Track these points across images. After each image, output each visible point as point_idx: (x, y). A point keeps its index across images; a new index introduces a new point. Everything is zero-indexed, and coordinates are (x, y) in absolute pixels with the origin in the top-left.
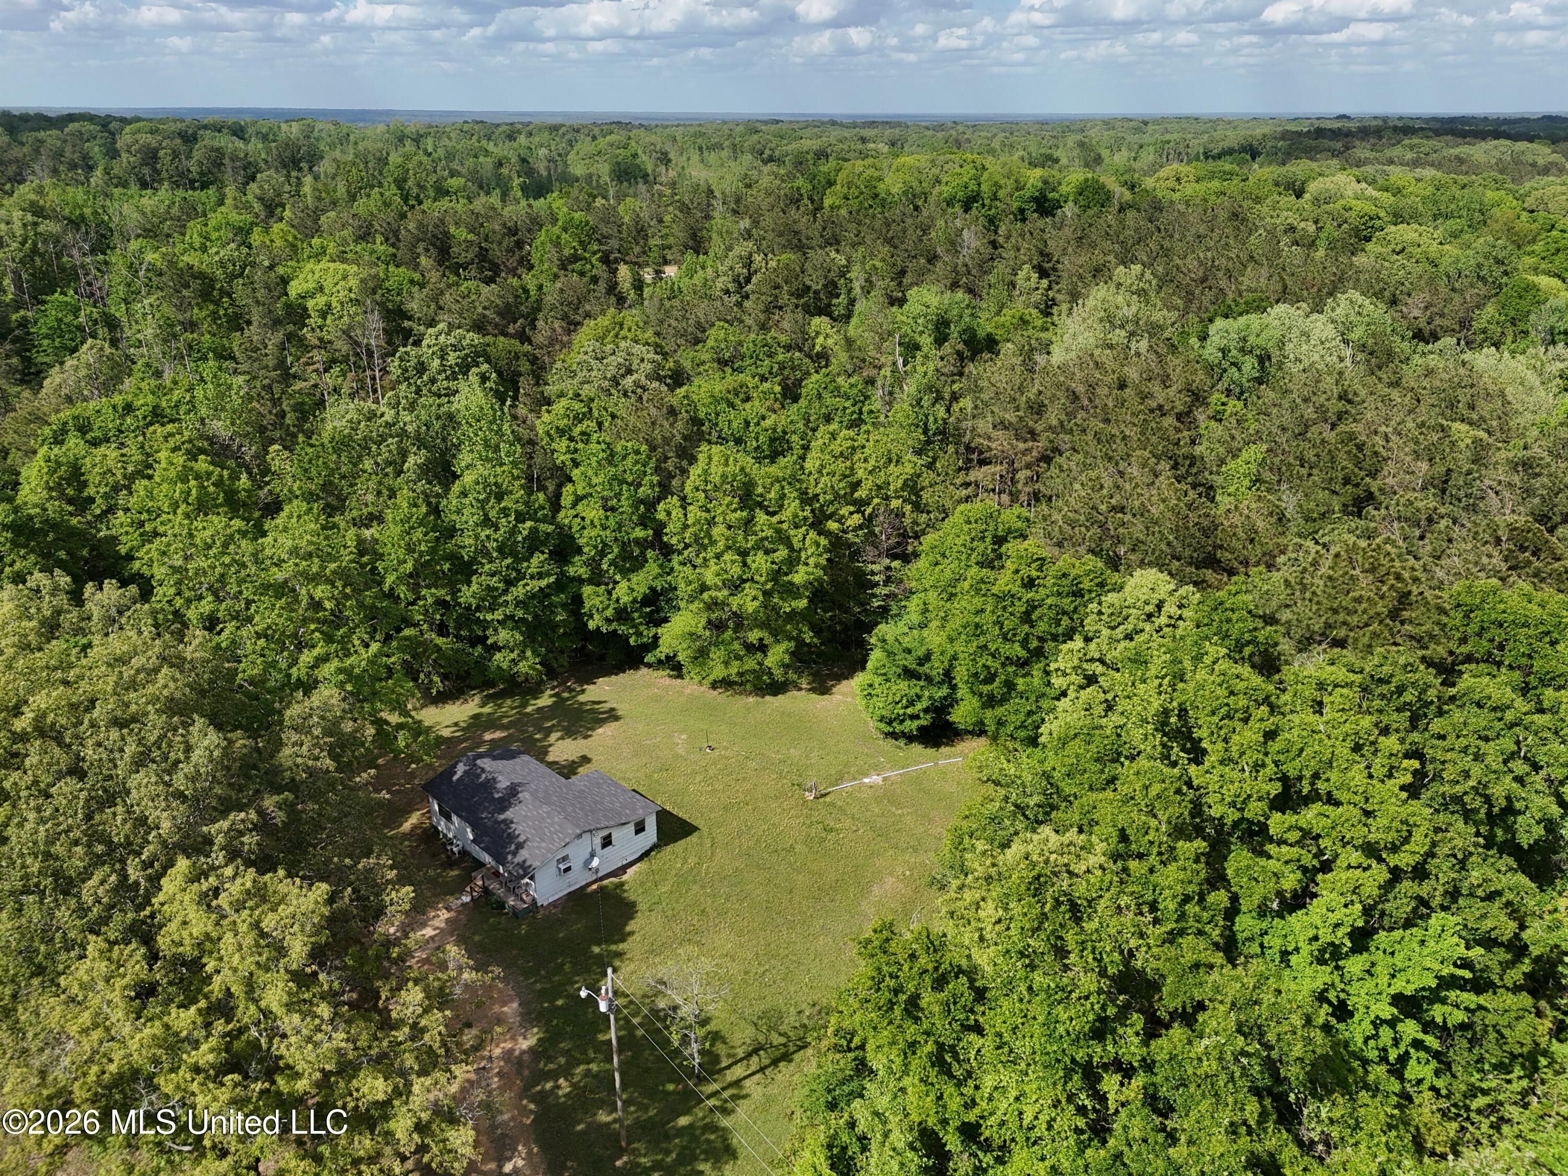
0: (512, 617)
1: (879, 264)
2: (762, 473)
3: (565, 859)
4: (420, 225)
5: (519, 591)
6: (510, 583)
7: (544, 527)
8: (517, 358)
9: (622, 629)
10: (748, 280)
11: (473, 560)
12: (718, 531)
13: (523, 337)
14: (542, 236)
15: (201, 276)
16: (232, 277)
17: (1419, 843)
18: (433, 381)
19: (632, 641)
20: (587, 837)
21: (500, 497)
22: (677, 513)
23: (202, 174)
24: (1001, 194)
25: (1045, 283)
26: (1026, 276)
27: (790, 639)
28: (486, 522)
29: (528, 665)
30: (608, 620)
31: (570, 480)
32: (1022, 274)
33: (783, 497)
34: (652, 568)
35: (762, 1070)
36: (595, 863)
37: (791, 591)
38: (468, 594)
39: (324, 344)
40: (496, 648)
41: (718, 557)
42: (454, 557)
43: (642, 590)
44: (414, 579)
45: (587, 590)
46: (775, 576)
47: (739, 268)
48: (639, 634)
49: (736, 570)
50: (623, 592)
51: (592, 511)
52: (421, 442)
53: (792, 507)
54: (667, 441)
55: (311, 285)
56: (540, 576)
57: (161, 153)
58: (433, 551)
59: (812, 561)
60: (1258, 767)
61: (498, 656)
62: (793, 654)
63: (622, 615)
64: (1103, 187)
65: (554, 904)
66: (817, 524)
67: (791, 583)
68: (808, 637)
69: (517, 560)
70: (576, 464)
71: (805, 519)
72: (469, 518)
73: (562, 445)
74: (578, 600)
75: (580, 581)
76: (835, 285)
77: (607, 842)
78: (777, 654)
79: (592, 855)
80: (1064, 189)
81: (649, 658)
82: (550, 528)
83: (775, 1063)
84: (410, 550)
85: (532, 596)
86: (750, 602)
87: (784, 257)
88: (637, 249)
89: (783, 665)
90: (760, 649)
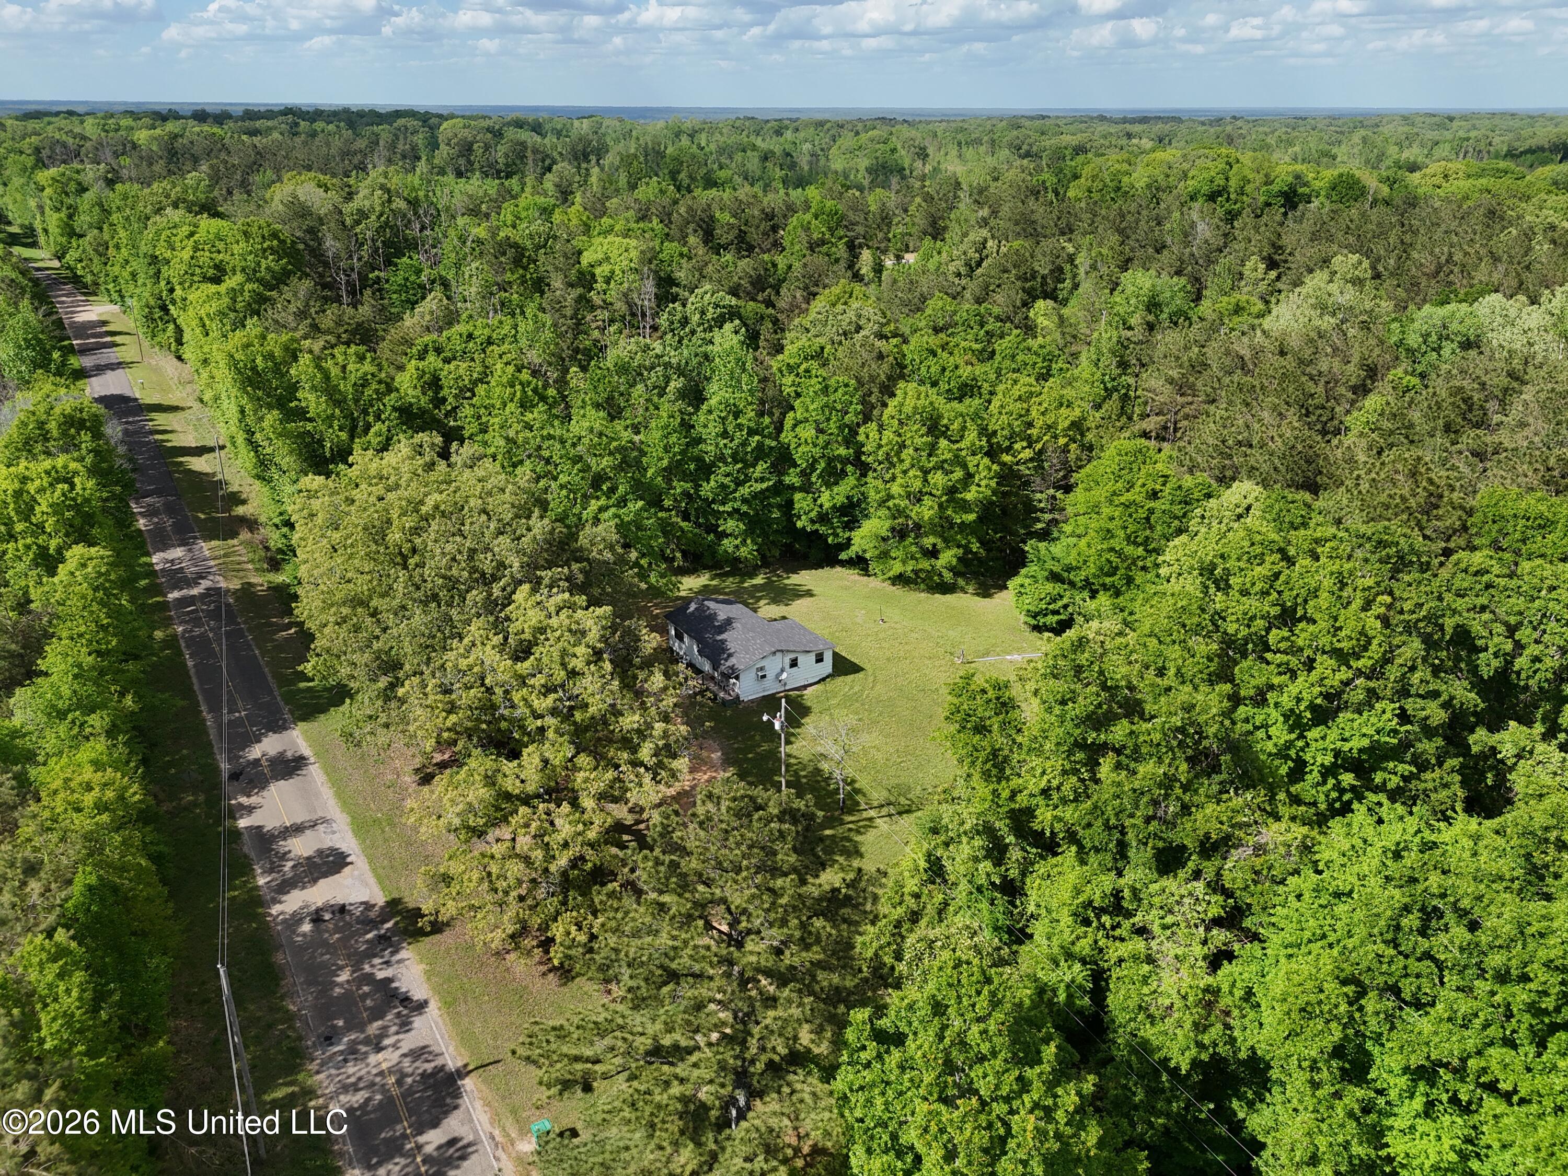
0: (737, 511)
1: (1105, 251)
2: (948, 410)
3: (762, 669)
4: (690, 209)
5: (745, 491)
6: (739, 484)
7: (768, 442)
8: (762, 318)
9: (823, 529)
10: (979, 264)
11: (713, 464)
12: (908, 454)
13: (769, 304)
14: (794, 221)
15: (516, 246)
16: (538, 247)
18: (693, 332)
19: (830, 540)
20: (779, 655)
21: (736, 415)
22: (874, 435)
23: (507, 165)
24: (1248, 189)
25: (1273, 274)
26: (1254, 267)
27: (959, 546)
28: (725, 434)
29: (748, 551)
30: (813, 522)
31: (792, 408)
32: (1249, 265)
33: (964, 428)
34: (851, 481)
35: (890, 815)
36: (784, 676)
37: (965, 506)
38: (708, 489)
39: (607, 305)
40: (725, 535)
41: (905, 472)
42: (699, 460)
43: (840, 500)
44: (669, 473)
45: (798, 496)
46: (951, 491)
47: (971, 253)
48: (836, 535)
49: (917, 484)
50: (826, 499)
51: (808, 432)
52: (680, 371)
53: (972, 436)
54: (872, 379)
55: (600, 256)
56: (762, 480)
57: (475, 146)
58: (683, 452)
59: (983, 483)
60: (1265, 593)
61: (725, 541)
62: (959, 559)
63: (823, 518)
64: (1358, 181)
65: (752, 701)
66: (992, 453)
67: (965, 501)
68: (975, 546)
69: (747, 465)
70: (798, 395)
71: (981, 447)
72: (713, 429)
73: (788, 380)
74: (790, 503)
75: (792, 488)
76: (1060, 270)
77: (794, 663)
78: (948, 557)
79: (782, 671)
80: (1317, 184)
81: (843, 556)
82: (774, 444)
83: (900, 813)
84: (667, 449)
85: (755, 495)
86: (926, 511)
87: (1016, 244)
88: (880, 235)
89: (951, 569)
90: (933, 553)
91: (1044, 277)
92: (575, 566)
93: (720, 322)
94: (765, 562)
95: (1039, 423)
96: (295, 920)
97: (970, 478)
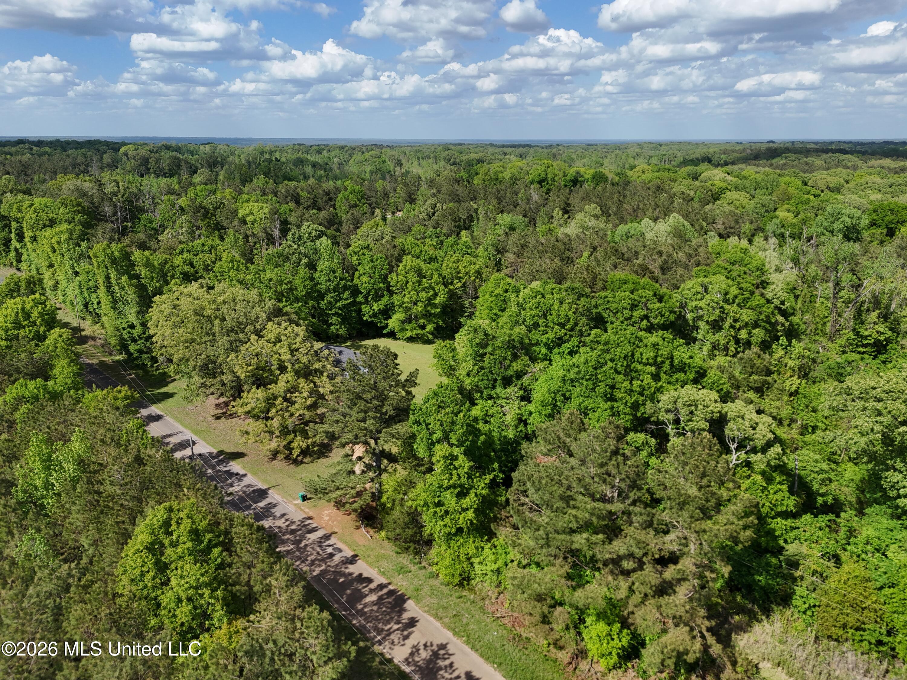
0: (336, 313)
1: (491, 207)
2: (425, 267)
4: (287, 191)
5: (340, 304)
6: (337, 301)
7: (348, 283)
9: (375, 320)
10: (433, 214)
11: (325, 294)
12: (410, 286)
13: (338, 230)
14: (341, 196)
15: (204, 208)
16: (216, 208)
17: (572, 322)
18: (305, 243)
19: (378, 325)
21: (334, 272)
22: (395, 277)
23: (170, 170)
24: (556, 179)
25: (566, 216)
26: (558, 213)
27: (434, 323)
28: (329, 280)
29: (342, 331)
30: (370, 317)
31: (357, 270)
32: (555, 212)
33: (432, 274)
34: (386, 298)
37: (435, 306)
38: (323, 304)
39: (254, 234)
40: (331, 324)
41: (409, 293)
42: (319, 291)
43: (382, 307)
45: (363, 306)
46: (429, 299)
47: (429, 209)
48: (381, 322)
49: (415, 297)
50: (376, 307)
51: (365, 279)
52: (306, 256)
53: (436, 277)
54: (392, 255)
55: (248, 212)
56: (347, 299)
57: (150, 160)
59: (442, 296)
61: (332, 327)
62: (434, 329)
63: (375, 315)
64: (604, 175)
66: (445, 285)
67: (434, 303)
68: (441, 323)
69: (340, 293)
70: (360, 264)
71: (440, 282)
72: (324, 278)
73: (355, 258)
74: (360, 310)
75: (361, 303)
76: (472, 216)
78: (430, 327)
80: (587, 176)
81: (385, 331)
82: (351, 284)
84: (304, 287)
85: (344, 306)
86: (420, 308)
87: (451, 205)
88: (384, 202)
89: (432, 333)
90: (423, 327)
91: (464, 220)
93: (319, 237)
94: (350, 337)
95: (463, 271)
96: (183, 459)
97: (436, 295)
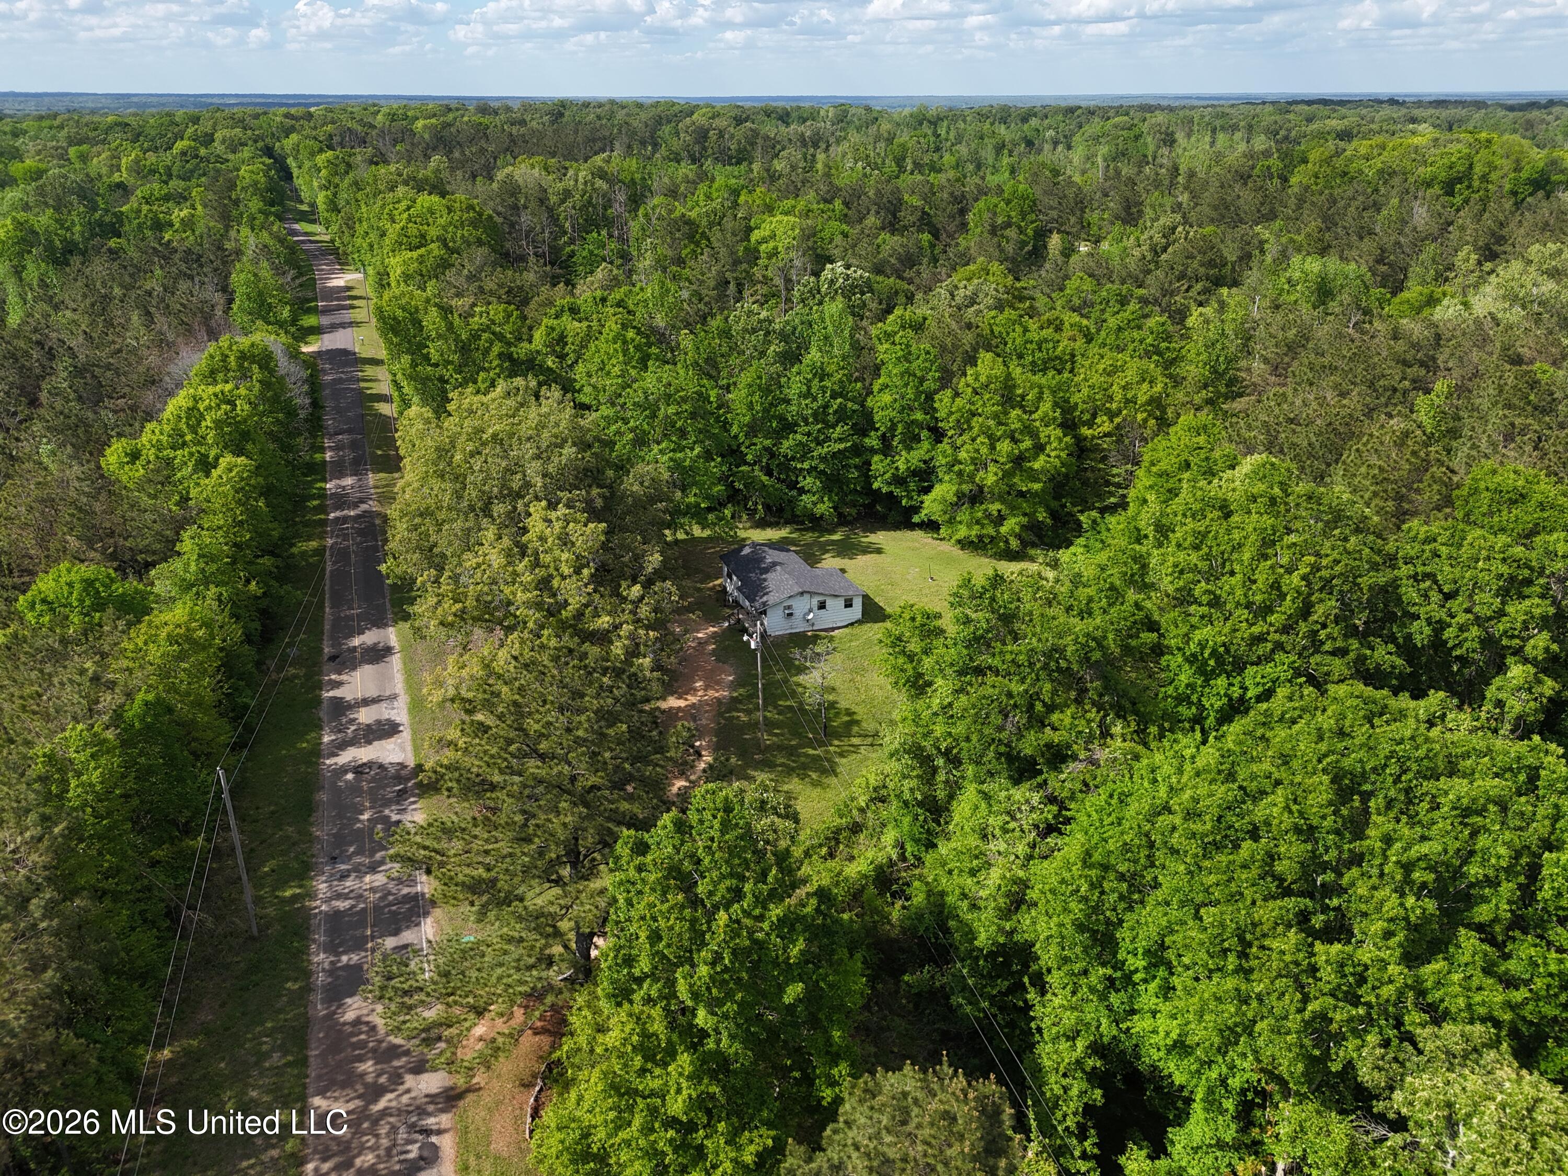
0: (815, 469)
2: (1025, 381)
3: (789, 607)
4: (879, 192)
5: (823, 450)
6: (818, 443)
7: (851, 405)
8: (897, 293)
9: (897, 492)
11: (793, 424)
12: (977, 423)
13: (911, 280)
14: (981, 204)
15: (692, 223)
16: (712, 225)
18: (821, 303)
19: (904, 502)
20: (807, 596)
21: (823, 378)
22: (948, 400)
23: (739, 151)
24: (1495, 176)
25: (1488, 266)
26: (1466, 257)
27: (1025, 515)
28: (808, 394)
29: (824, 508)
30: (888, 483)
31: (879, 376)
32: (1461, 255)
33: (1040, 398)
34: (926, 445)
35: (871, 745)
36: (811, 616)
37: (1033, 476)
38: (787, 446)
39: (766, 280)
40: (802, 491)
41: (973, 440)
42: (782, 419)
43: (916, 464)
44: (752, 430)
45: (876, 458)
46: (1019, 461)
48: (910, 497)
49: (984, 451)
50: (902, 462)
53: (1046, 407)
54: (957, 349)
55: (767, 233)
56: (841, 440)
57: (711, 133)
58: (767, 411)
59: (1053, 454)
61: (804, 497)
62: (1023, 526)
63: (898, 480)
65: (777, 637)
66: (1067, 425)
67: (1031, 468)
68: (1041, 516)
69: (827, 426)
71: (1055, 419)
73: (884, 347)
74: (867, 465)
75: (873, 451)
77: (822, 606)
78: (1011, 525)
79: (810, 611)
81: (916, 519)
82: (856, 407)
84: (751, 406)
85: (834, 455)
86: (990, 478)
87: (1209, 229)
88: (1073, 220)
89: (1018, 536)
90: (1000, 519)
92: (595, 491)
94: (843, 521)
95: (1118, 397)
96: (344, 770)
97: (1039, 448)
